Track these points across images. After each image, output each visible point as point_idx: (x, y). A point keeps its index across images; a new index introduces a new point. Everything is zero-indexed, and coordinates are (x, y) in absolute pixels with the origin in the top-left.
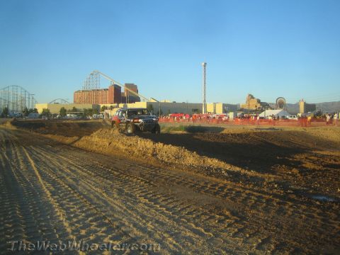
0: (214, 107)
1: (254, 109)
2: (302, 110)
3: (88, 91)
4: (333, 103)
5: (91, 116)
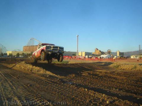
1: (98, 54)
2: (118, 55)
3: (29, 46)
4: (131, 52)
5: (30, 57)
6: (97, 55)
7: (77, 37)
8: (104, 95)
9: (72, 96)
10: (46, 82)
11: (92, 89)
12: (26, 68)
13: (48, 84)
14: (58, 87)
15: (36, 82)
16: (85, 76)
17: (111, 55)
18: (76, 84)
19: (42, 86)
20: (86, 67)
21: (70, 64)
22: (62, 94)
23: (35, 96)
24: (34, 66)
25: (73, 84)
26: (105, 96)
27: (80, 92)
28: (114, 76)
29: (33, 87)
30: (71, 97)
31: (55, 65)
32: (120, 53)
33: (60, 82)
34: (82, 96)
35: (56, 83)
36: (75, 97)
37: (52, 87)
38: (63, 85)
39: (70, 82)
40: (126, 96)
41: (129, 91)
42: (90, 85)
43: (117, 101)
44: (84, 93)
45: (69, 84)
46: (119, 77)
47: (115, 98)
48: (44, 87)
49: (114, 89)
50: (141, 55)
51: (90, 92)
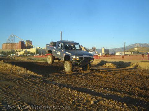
2: (103, 52)
4: (116, 49)
5: (10, 55)
7: (61, 34)
8: (88, 94)
9: (55, 97)
10: (26, 82)
11: (76, 89)
12: (5, 68)
13: (28, 84)
14: (40, 88)
15: (16, 83)
16: (68, 75)
17: (96, 53)
18: (59, 84)
19: (22, 87)
22: (43, 95)
24: (14, 65)
25: (56, 84)
26: (89, 96)
27: (64, 93)
29: (12, 89)
31: (37, 63)
32: (106, 51)
33: (42, 82)
34: (66, 97)
35: (38, 83)
36: (58, 98)
37: (33, 88)
38: (45, 85)
39: (53, 82)
40: (111, 95)
41: (114, 89)
42: (74, 84)
43: (102, 101)
44: (67, 93)
45: (52, 84)
46: (104, 75)
47: (99, 97)
48: (24, 88)
49: (99, 88)
50: (126, 52)
51: (73, 93)
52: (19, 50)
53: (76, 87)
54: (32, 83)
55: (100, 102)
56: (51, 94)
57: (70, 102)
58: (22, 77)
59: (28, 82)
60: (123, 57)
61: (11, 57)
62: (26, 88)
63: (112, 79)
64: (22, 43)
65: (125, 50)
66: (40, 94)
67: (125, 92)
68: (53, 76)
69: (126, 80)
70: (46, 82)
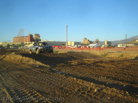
0: (71, 43)
1: (87, 43)
2: (106, 44)
3: (19, 37)
4: (118, 41)
5: (20, 47)
6: (86, 45)
7: (66, 27)
8: (92, 83)
9: (61, 85)
10: (35, 72)
11: (81, 78)
12: (16, 59)
13: (37, 74)
14: (48, 77)
15: (26, 73)
16: (73, 65)
17: (100, 45)
18: (65, 74)
19: (32, 76)
20: (75, 57)
21: (59, 54)
22: (51, 84)
23: (24, 86)
24: (24, 56)
25: (62, 74)
26: (93, 85)
27: (69, 82)
28: (102, 65)
29: (23, 78)
30: (60, 87)
32: (108, 42)
33: (49, 71)
34: (71, 85)
35: (45, 73)
36: (64, 86)
37: (42, 77)
38: (52, 75)
39: (59, 72)
40: (114, 84)
41: (116, 78)
42: (78, 74)
43: (105, 89)
44: (73, 82)
45: (59, 73)
46: (106, 65)
47: (102, 86)
48: (34, 77)
49: (102, 77)
50: (128, 43)
51: (78, 81)
52: (28, 43)
53: (81, 77)
54: (41, 73)
55: (104, 90)
56: (58, 82)
57: (75, 89)
58: (31, 67)
59: (37, 71)
60: (125, 49)
61: (21, 50)
62: (35, 77)
63: (114, 69)
64: (31, 36)
65: (127, 42)
66: (47, 83)
67: (127, 82)
68: (60, 66)
69: (127, 70)
70: (53, 72)
